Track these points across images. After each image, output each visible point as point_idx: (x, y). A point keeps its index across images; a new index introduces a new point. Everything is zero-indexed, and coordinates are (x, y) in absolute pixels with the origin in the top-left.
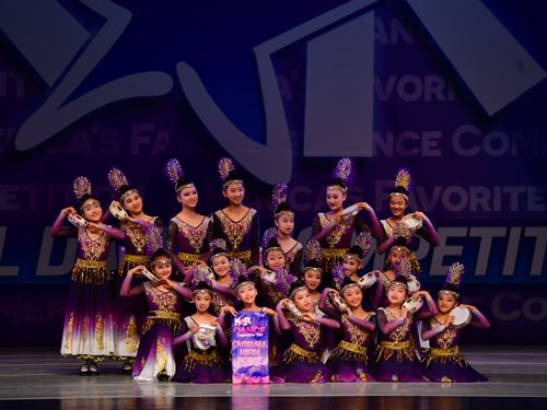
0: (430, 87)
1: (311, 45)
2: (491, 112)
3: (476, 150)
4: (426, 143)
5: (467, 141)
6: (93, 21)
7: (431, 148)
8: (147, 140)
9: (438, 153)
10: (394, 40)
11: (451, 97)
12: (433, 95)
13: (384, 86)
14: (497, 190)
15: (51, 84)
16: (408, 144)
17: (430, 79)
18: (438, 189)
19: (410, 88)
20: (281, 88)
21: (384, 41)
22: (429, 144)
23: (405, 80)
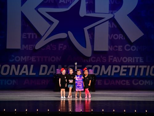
0: (120, 37)
1: (96, 28)
2: (132, 42)
3: (129, 50)
4: (119, 48)
5: (128, 48)
6: (51, 23)
7: (120, 49)
8: (62, 47)
9: (122, 50)
10: (113, 27)
11: (124, 39)
12: (121, 38)
13: (111, 36)
14: (134, 58)
15: (42, 36)
16: (115, 48)
17: (120, 35)
18: (121, 58)
19: (116, 37)
20: (89, 36)
21: (111, 27)
22: (120, 48)
23: (115, 35)
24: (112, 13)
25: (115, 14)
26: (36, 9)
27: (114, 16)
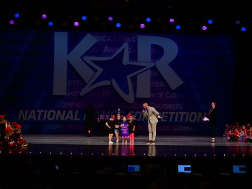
1: (138, 76)
2: (173, 89)
3: (170, 97)
5: (168, 95)
6: (95, 71)
8: (105, 94)
9: (163, 97)
10: (154, 75)
11: (165, 86)
12: (162, 86)
13: (152, 84)
14: (174, 105)
15: (87, 82)
16: (157, 95)
17: (161, 83)
18: (162, 104)
19: (157, 84)
20: (132, 84)
21: (152, 75)
22: (161, 95)
23: (156, 83)
24: (154, 62)
25: (156, 63)
26: (82, 57)
27: (155, 65)
